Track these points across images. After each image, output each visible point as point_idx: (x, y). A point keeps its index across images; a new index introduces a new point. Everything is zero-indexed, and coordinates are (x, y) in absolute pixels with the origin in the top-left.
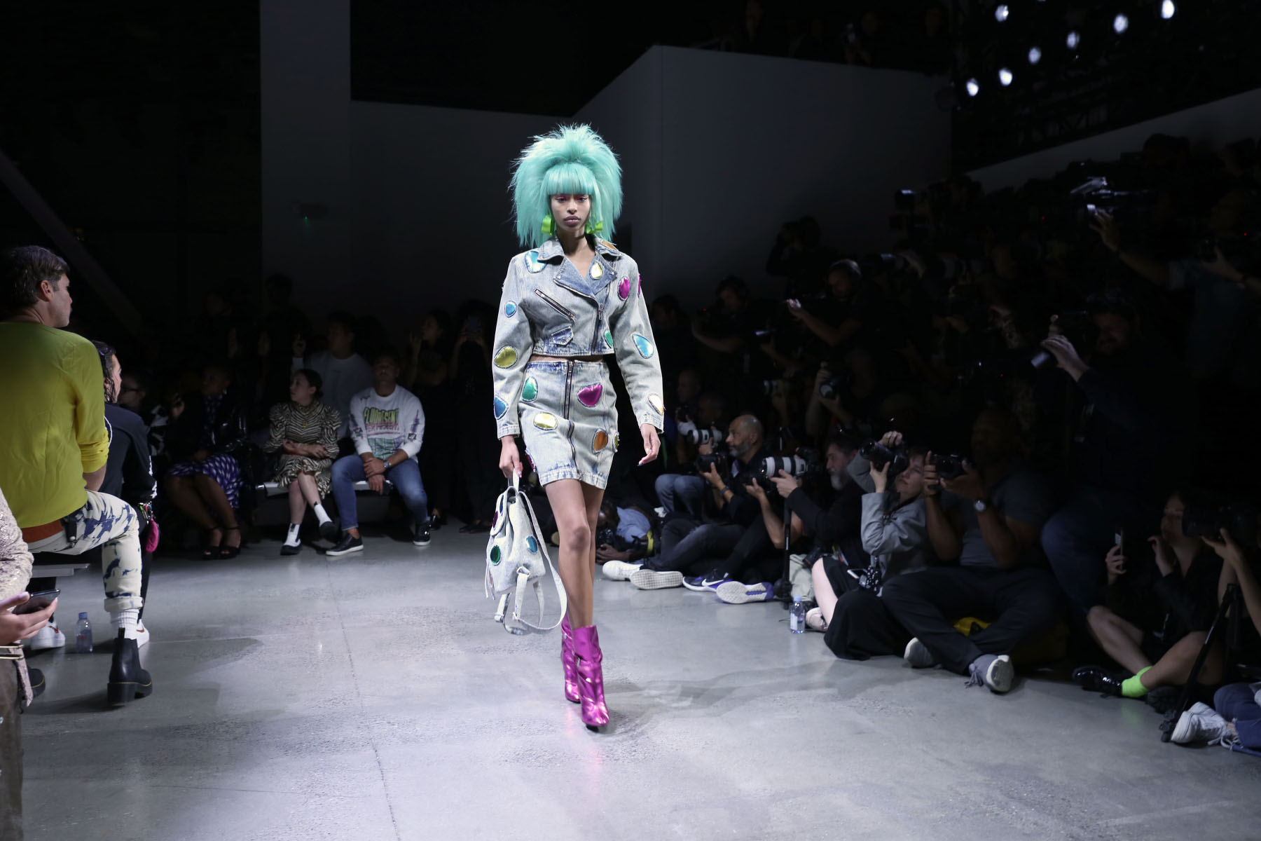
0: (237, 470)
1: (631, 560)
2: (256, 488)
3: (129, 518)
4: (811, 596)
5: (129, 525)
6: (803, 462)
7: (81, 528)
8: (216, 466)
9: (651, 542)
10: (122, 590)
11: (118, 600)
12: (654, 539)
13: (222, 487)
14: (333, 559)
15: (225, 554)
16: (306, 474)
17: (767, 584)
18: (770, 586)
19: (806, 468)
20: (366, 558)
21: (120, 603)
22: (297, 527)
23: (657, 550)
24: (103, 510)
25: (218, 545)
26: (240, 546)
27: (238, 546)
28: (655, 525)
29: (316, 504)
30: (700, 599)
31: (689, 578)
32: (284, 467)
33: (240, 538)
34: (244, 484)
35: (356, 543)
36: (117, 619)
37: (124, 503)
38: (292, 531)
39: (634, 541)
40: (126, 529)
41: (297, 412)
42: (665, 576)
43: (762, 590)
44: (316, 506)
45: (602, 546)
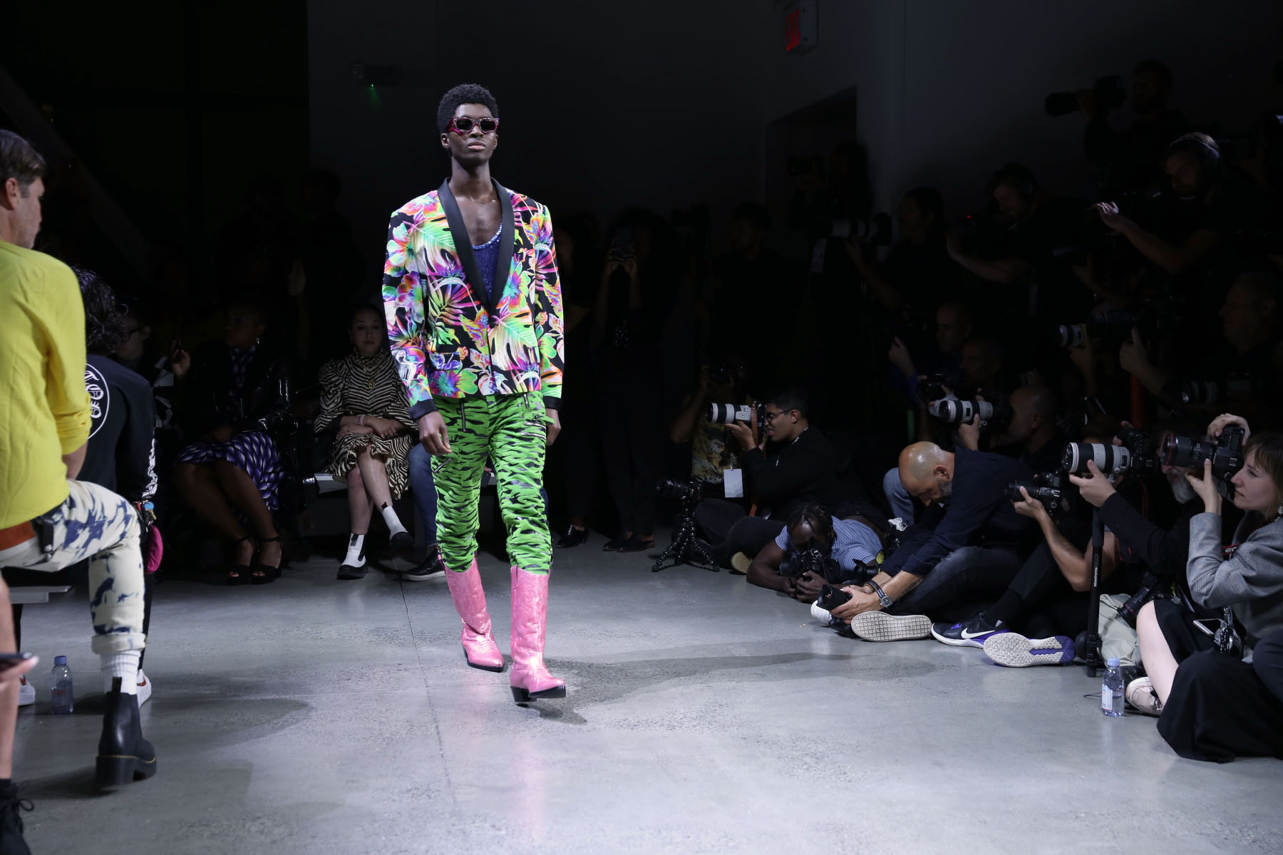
0: (276, 454)
2: (304, 481)
3: (127, 519)
4: (1135, 659)
5: (126, 530)
6: (1127, 453)
7: (60, 533)
8: (245, 449)
10: (117, 623)
11: (111, 638)
13: (254, 479)
15: (258, 577)
16: (372, 457)
17: (1065, 638)
18: (1069, 642)
19: (1130, 461)
21: (113, 642)
22: (361, 538)
24: (91, 508)
25: (248, 564)
26: (281, 565)
28: (890, 543)
29: (385, 506)
30: (960, 656)
31: (942, 625)
33: (281, 553)
34: (285, 476)
36: (108, 664)
37: (119, 499)
38: (353, 544)
40: (123, 536)
41: (359, 369)
42: (903, 621)
43: (1056, 647)
44: (386, 508)
45: (804, 574)
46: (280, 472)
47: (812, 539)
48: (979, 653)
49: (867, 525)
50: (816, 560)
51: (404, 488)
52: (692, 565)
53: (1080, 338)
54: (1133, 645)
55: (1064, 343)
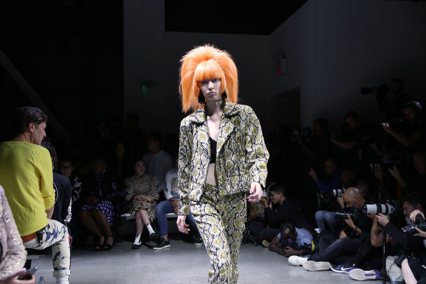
0: (112, 207)
1: (303, 255)
2: (121, 216)
6: (392, 207)
8: (102, 205)
9: (313, 246)
10: (61, 267)
11: (59, 272)
12: (315, 244)
13: (105, 215)
14: (156, 251)
15: (106, 248)
16: (143, 210)
17: (377, 270)
18: (378, 272)
20: (171, 251)
22: (140, 235)
23: (317, 250)
24: (54, 228)
25: (102, 244)
26: (113, 244)
27: (112, 245)
28: (315, 237)
29: (148, 224)
30: (340, 277)
31: (334, 265)
32: (133, 206)
33: (113, 240)
34: (115, 214)
35: (167, 243)
38: (137, 237)
39: (305, 245)
40: (63, 237)
41: (137, 180)
42: (320, 264)
43: (374, 274)
44: (148, 225)
45: (286, 248)
46: (114, 213)
47: (289, 235)
48: (347, 275)
49: (308, 230)
50: (290, 243)
51: (154, 218)
52: (249, 244)
53: (377, 168)
54: (401, 274)
55: (372, 170)
